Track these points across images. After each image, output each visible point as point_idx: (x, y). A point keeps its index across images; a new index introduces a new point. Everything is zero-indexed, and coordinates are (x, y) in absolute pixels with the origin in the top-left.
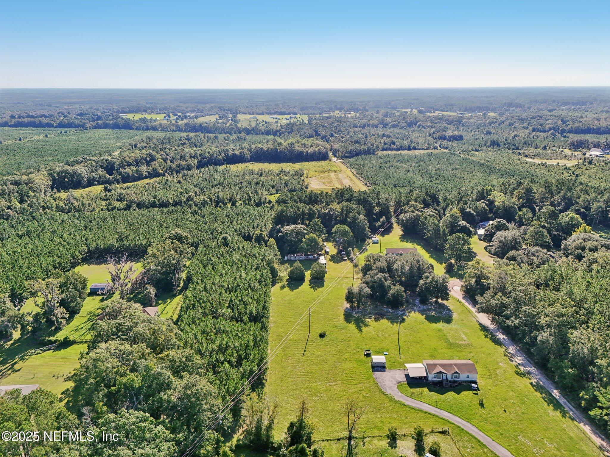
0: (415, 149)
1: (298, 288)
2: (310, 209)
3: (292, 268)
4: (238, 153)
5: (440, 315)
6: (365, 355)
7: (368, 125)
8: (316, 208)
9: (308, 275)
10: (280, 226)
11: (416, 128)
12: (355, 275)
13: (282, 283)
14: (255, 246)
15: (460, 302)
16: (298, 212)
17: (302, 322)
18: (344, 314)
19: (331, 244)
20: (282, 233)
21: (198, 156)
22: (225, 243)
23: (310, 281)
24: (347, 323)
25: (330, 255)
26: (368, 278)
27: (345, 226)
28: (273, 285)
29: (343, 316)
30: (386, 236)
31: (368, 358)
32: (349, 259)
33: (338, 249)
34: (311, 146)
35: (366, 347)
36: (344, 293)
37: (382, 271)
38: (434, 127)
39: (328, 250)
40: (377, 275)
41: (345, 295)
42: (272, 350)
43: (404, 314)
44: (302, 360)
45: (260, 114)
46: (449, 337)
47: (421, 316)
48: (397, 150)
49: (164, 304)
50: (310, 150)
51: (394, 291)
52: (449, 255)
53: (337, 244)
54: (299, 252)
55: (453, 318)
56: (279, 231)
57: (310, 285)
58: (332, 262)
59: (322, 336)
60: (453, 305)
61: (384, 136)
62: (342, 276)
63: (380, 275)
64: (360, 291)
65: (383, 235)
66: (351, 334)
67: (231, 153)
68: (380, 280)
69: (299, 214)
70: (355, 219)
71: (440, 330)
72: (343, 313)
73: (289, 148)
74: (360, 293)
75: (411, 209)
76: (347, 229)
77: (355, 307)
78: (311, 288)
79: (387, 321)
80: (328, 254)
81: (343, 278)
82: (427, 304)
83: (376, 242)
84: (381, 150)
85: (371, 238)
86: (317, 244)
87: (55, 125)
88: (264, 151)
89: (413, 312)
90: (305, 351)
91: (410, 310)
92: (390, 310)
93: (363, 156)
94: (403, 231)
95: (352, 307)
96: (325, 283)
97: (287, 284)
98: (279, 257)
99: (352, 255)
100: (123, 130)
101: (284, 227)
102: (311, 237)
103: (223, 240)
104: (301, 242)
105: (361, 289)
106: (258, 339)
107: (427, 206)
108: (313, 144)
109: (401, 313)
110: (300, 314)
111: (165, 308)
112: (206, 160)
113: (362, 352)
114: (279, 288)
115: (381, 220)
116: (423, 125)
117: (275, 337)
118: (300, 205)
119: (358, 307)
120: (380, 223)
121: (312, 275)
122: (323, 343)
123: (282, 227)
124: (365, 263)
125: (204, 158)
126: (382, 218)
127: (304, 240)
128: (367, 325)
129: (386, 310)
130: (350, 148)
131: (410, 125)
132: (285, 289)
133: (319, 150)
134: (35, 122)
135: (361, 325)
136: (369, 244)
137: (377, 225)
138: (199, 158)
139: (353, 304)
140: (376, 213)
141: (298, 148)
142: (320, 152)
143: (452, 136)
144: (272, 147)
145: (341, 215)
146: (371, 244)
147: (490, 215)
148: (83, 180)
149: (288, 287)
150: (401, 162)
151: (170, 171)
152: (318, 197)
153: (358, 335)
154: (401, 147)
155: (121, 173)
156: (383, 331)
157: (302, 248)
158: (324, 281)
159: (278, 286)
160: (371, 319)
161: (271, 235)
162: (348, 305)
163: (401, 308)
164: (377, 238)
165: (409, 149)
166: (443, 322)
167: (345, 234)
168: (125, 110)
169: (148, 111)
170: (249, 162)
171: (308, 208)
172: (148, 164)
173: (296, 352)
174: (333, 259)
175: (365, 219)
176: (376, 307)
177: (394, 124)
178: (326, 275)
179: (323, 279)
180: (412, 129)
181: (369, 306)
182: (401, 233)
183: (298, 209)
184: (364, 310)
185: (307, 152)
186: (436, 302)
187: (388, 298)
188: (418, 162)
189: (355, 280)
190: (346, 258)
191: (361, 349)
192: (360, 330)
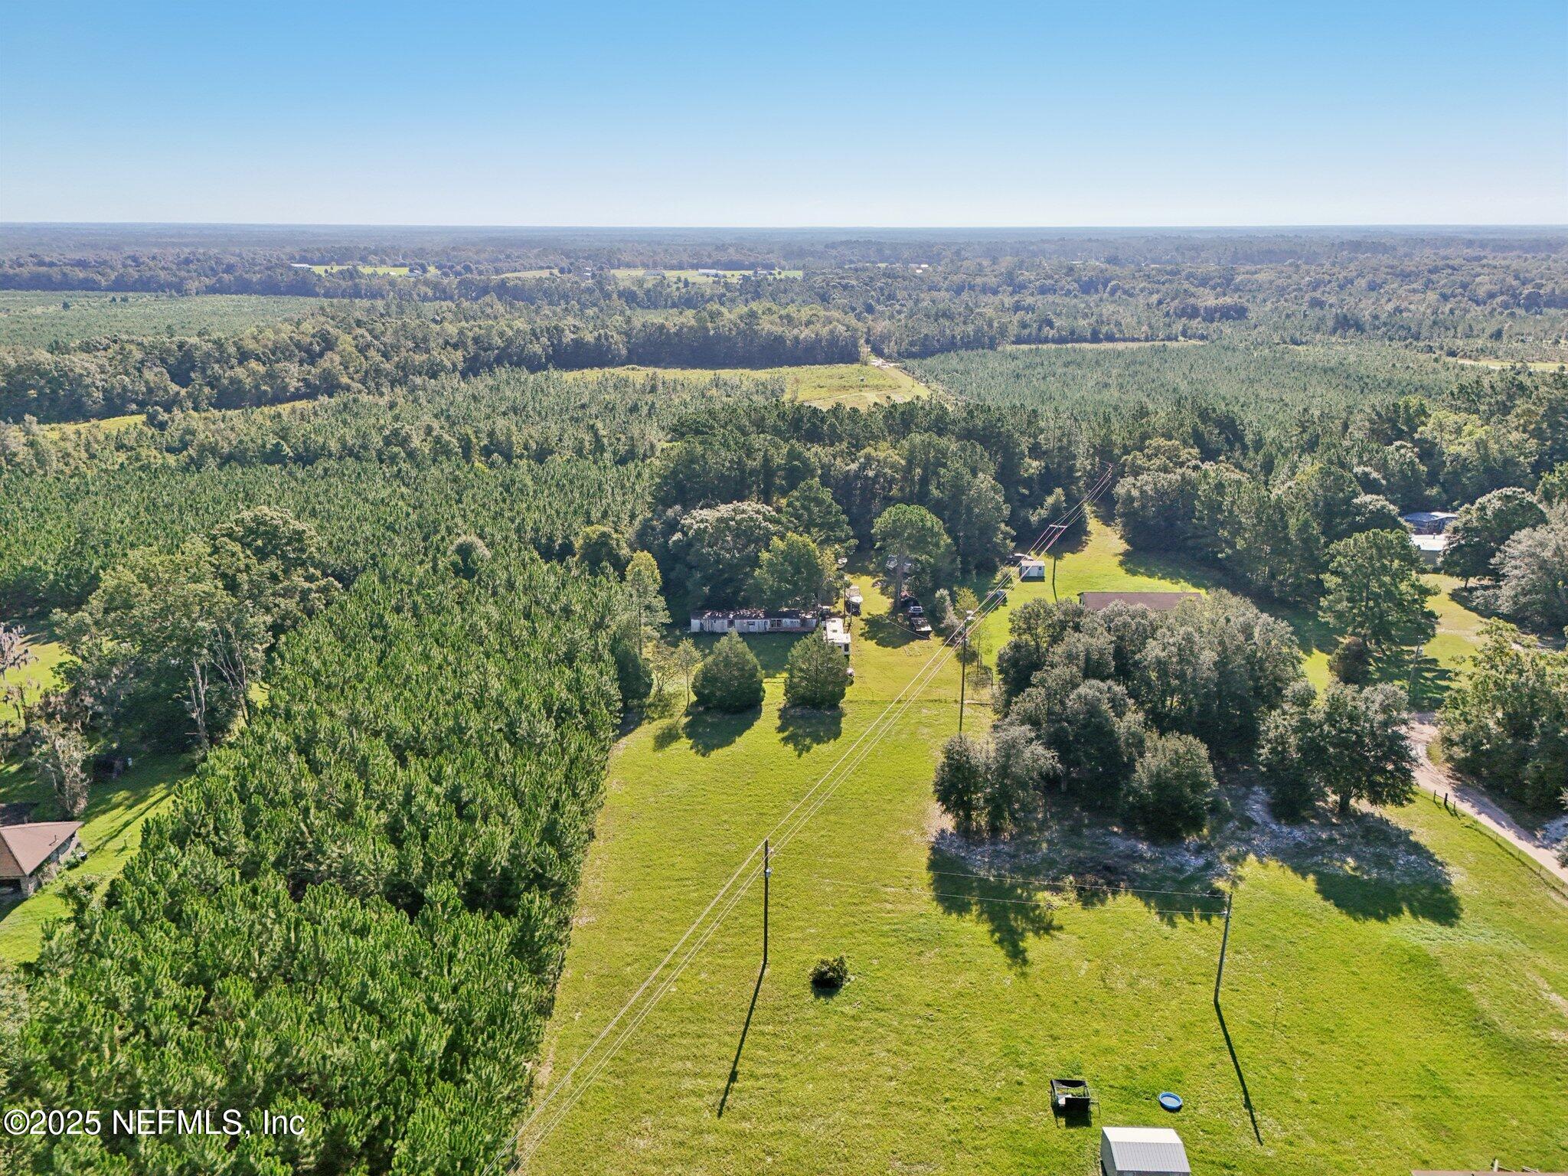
0: (1110, 338)
1: (727, 741)
2: (793, 455)
3: (710, 659)
4: (589, 338)
5: (1386, 875)
6: (1058, 1110)
7: (972, 288)
8: (816, 453)
9: (774, 692)
10: (678, 507)
11: (1106, 295)
12: (969, 691)
13: (666, 722)
14: (576, 579)
15: (1454, 813)
16: (751, 464)
17: (732, 903)
18: (933, 866)
19: (866, 581)
20: (685, 534)
21: (470, 342)
22: (466, 567)
23: (783, 713)
24: (948, 910)
25: (864, 616)
26: (1033, 699)
27: (924, 511)
28: (625, 728)
29: (927, 876)
30: (1068, 556)
31: (1078, 1133)
32: (939, 632)
33: (896, 595)
34: (808, 323)
35: (1054, 1060)
36: (929, 766)
37: (1093, 669)
38: (1158, 292)
39: (855, 599)
40: (1076, 686)
41: (933, 776)
42: (561, 1068)
43: (1209, 865)
44: (711, 1140)
45: (672, 268)
46: (1484, 1004)
47: (1299, 879)
48: (1061, 340)
49: (130, 807)
50: (805, 333)
51: (1164, 763)
52: (1339, 615)
53: (889, 580)
54: (746, 604)
55: (1456, 892)
56: (672, 526)
57: (780, 729)
58: (872, 644)
59: (826, 983)
60: (1429, 825)
61: (1017, 308)
62: (918, 692)
63: (1089, 689)
64: (1008, 756)
65: (1056, 553)
66: (973, 976)
67: (569, 337)
68: (1092, 708)
69: (753, 472)
70: (958, 489)
71: (1417, 961)
72: (924, 857)
73: (742, 325)
74: (1004, 771)
75: (1157, 462)
76: (931, 520)
77: (979, 831)
78: (786, 740)
79: (1139, 904)
80: (857, 613)
81: (920, 703)
82: (1305, 820)
83: (1034, 574)
84: (1014, 343)
85: (1015, 562)
86: (815, 571)
87: (104, 283)
88: (668, 334)
89: (1252, 857)
90: (733, 1077)
91: (1233, 850)
92: (1143, 847)
93: (962, 352)
94: (1128, 541)
95: (964, 830)
96: (844, 724)
97: (688, 725)
98: (663, 617)
99: (951, 618)
100: (286, 298)
101: (694, 513)
102: (791, 546)
103: (457, 558)
104: (755, 562)
105: (1009, 750)
106: (479, 1016)
107: (1209, 454)
108: (814, 319)
109: (1196, 862)
110: (728, 863)
111: (127, 824)
112: (492, 355)
113: (1037, 1086)
114: (651, 743)
115: (1050, 500)
116: (1127, 287)
117: (590, 986)
118: (758, 441)
119: (995, 830)
120: (1043, 513)
121: (790, 688)
122: (831, 1024)
123: (686, 510)
124: (1013, 638)
125: (485, 350)
126: (1050, 493)
127: (765, 556)
128: (1045, 927)
129: (1122, 845)
130: (925, 331)
131: (1088, 287)
132: (674, 745)
133: (832, 332)
134: (49, 278)
135: (1019, 924)
136: (1007, 579)
137: (1034, 519)
138: (472, 348)
139: (968, 817)
140: (1030, 478)
141: (767, 326)
142: (833, 340)
143: (1216, 309)
144: (693, 322)
145: (904, 478)
146: (1017, 581)
147: (1433, 492)
148: (89, 395)
149: (689, 737)
150: (1079, 365)
151: (372, 378)
152: (823, 420)
153: (1010, 977)
154: (1072, 333)
155: (218, 379)
156: (1127, 958)
157: (758, 589)
158: (841, 715)
159: (645, 734)
160: (1058, 890)
161: (642, 541)
162: (948, 823)
163: (1192, 840)
164: (1033, 561)
165: (1095, 338)
166: (1414, 914)
167: (921, 539)
168: (309, 255)
169: (372, 258)
170: (623, 365)
171: (785, 451)
172: (312, 358)
173: (688, 1084)
174: (877, 630)
175: (993, 488)
176: (1075, 830)
177: (1042, 287)
178: (848, 690)
179: (834, 706)
180: (1096, 297)
181: (1043, 826)
182: (1123, 546)
183: (750, 452)
184: (1023, 842)
185: (796, 338)
186: (1343, 807)
187: (1135, 792)
188: (1128, 366)
189: (967, 711)
190: (928, 628)
191: (1032, 1067)
192: (1017, 955)
